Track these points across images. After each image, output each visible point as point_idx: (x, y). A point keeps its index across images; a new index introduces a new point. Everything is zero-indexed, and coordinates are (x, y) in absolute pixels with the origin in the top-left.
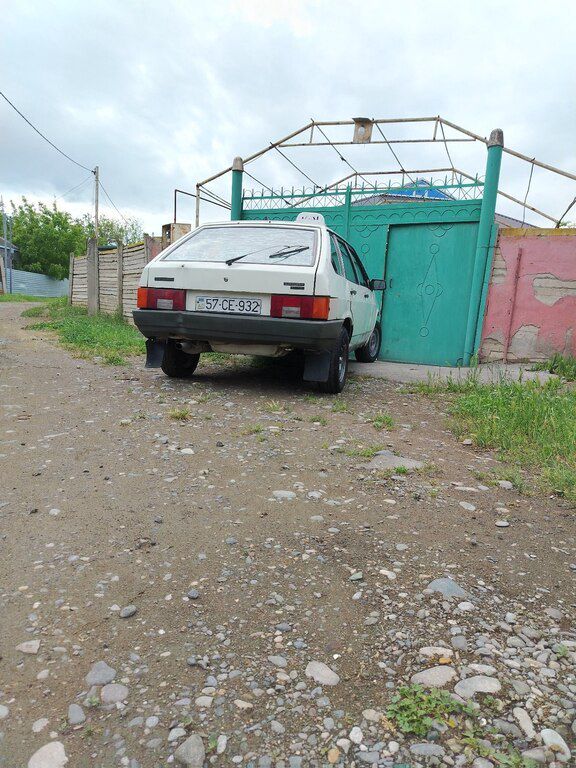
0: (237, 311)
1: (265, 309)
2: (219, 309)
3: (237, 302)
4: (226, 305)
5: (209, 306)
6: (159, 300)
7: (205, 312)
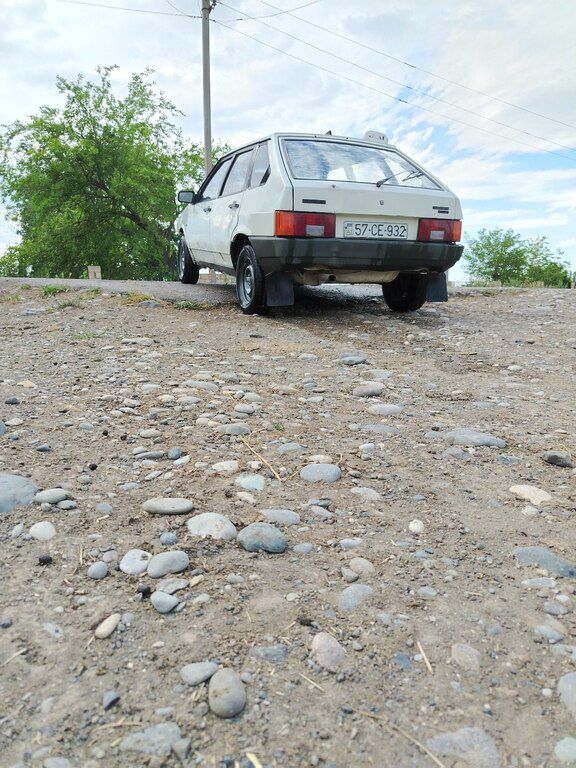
0: (386, 236)
1: (412, 234)
2: (368, 235)
3: (385, 227)
4: (375, 230)
5: (358, 232)
6: (308, 227)
7: (354, 238)
